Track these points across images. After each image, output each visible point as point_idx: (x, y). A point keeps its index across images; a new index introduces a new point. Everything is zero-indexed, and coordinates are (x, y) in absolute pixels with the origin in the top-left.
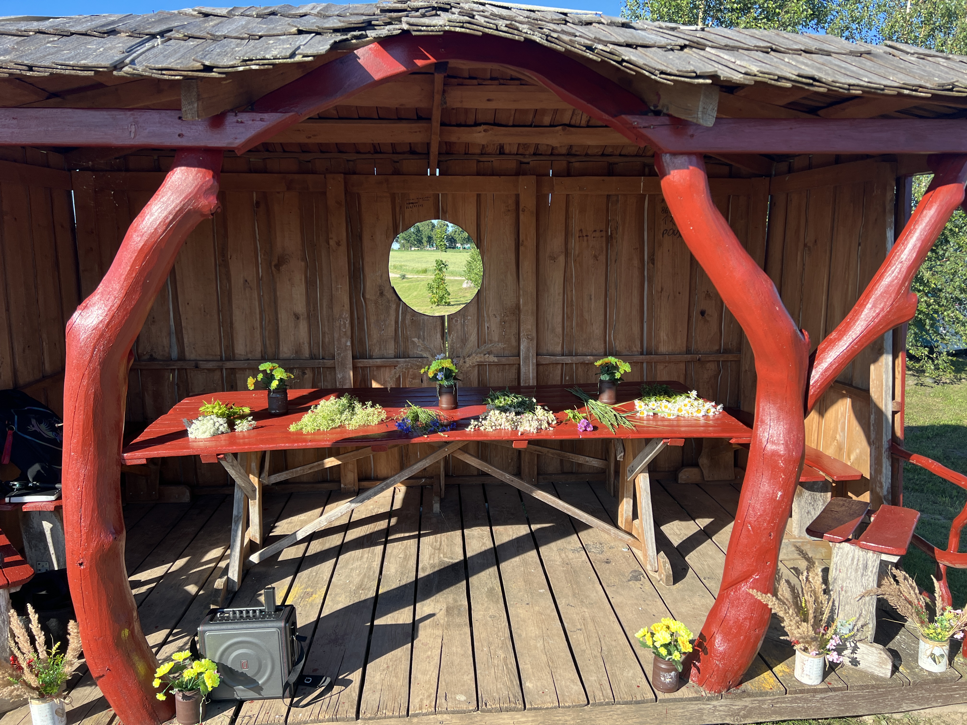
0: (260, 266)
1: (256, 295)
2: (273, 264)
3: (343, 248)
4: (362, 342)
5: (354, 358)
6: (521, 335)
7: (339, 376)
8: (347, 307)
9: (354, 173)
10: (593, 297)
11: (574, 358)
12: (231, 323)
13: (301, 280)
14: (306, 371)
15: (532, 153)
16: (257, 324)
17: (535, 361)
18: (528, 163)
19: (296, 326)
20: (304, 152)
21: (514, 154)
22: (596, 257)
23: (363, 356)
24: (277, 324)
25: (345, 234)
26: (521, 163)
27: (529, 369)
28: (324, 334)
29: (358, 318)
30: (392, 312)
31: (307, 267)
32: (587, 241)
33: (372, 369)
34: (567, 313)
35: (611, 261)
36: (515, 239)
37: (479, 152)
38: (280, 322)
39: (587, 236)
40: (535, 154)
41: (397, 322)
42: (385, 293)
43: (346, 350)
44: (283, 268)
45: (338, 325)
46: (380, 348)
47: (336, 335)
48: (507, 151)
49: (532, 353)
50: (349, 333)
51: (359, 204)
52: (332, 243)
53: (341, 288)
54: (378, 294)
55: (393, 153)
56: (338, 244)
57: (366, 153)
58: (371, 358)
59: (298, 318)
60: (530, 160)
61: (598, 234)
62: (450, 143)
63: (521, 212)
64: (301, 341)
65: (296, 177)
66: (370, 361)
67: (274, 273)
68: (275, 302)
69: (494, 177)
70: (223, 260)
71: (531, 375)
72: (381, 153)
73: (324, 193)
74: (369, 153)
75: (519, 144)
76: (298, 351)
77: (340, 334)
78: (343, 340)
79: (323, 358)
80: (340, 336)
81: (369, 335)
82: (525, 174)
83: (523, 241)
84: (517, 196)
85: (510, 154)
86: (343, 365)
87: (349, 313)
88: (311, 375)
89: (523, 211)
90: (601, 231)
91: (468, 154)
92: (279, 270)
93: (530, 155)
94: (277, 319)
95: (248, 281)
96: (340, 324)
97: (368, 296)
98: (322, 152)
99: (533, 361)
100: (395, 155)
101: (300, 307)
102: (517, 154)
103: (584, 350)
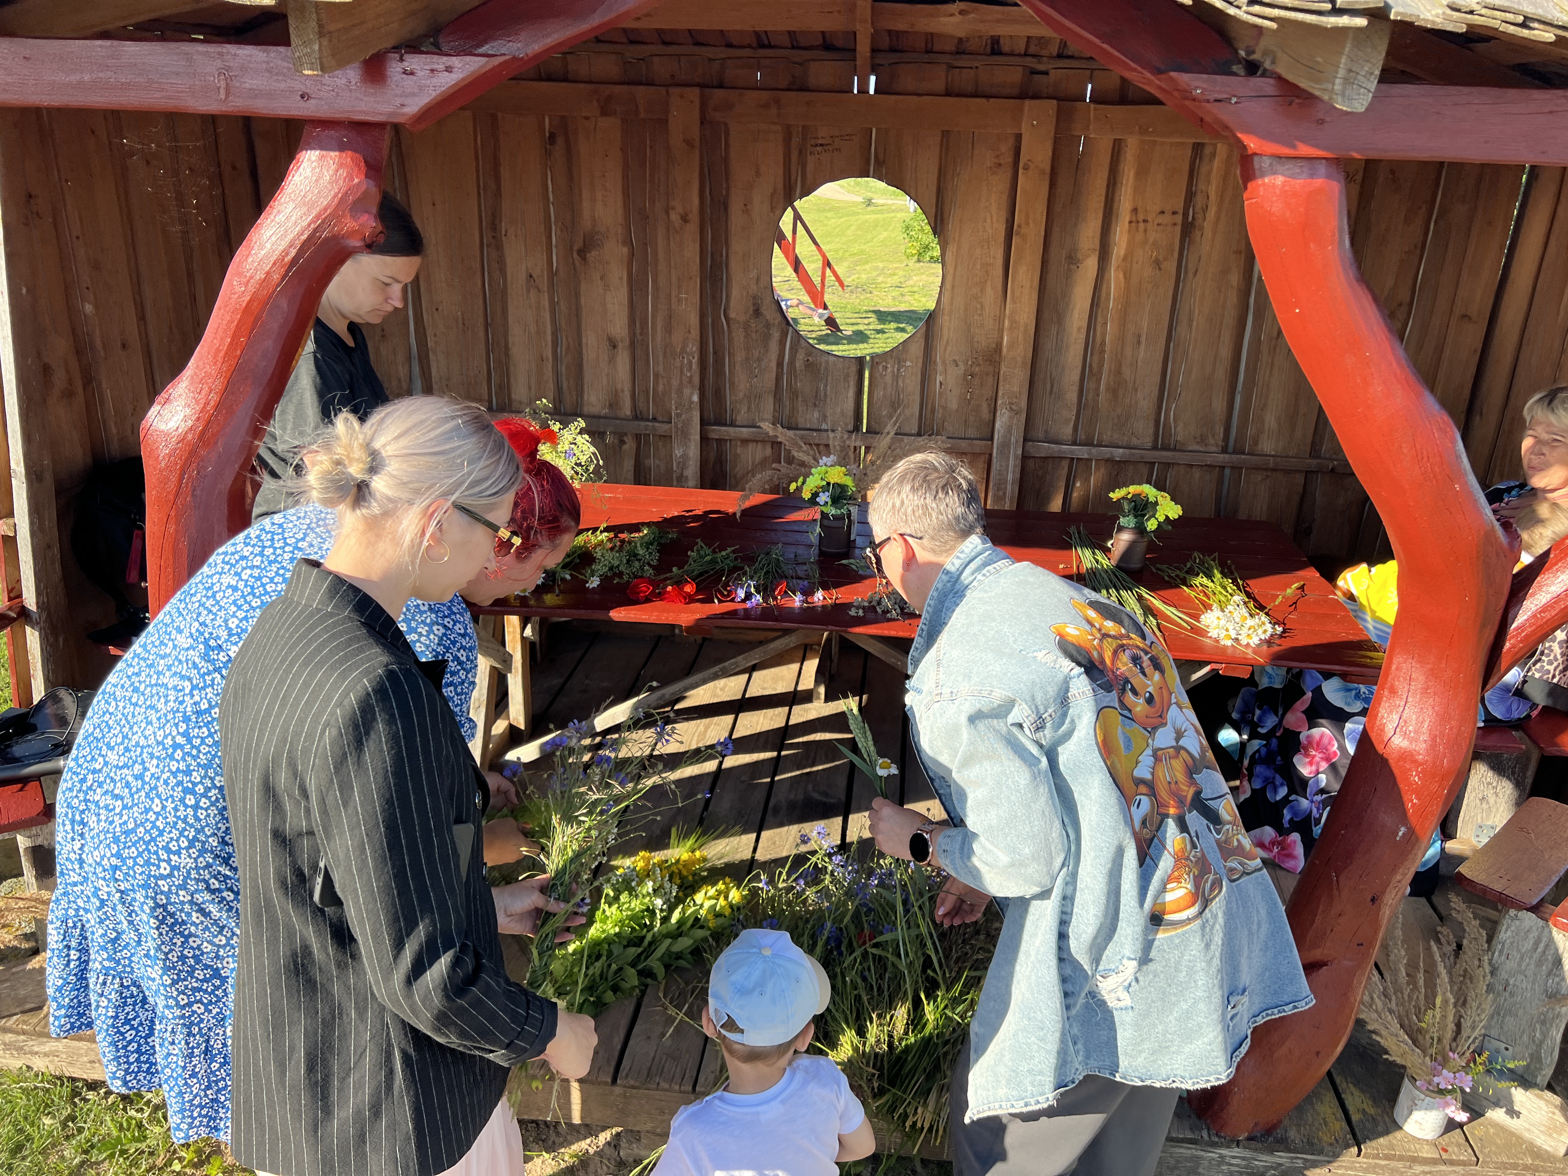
0: (554, 250)
1: (546, 303)
2: (576, 248)
3: (693, 228)
4: (719, 395)
5: (703, 422)
6: (999, 402)
7: (678, 452)
8: (695, 333)
9: (721, 86)
10: (1143, 339)
11: (1094, 450)
12: (507, 348)
13: (621, 279)
14: (625, 439)
15: (1055, 54)
16: (549, 353)
17: (1020, 452)
18: (1046, 73)
19: (612, 360)
20: (632, 42)
21: (1019, 55)
22: (1157, 263)
23: (720, 422)
24: (580, 353)
25: (696, 201)
26: (1034, 72)
27: (1008, 465)
28: (657, 376)
29: (715, 353)
30: (774, 346)
31: (632, 254)
32: (1145, 231)
33: (733, 443)
34: (1090, 366)
35: (1186, 272)
36: (1007, 221)
37: (953, 49)
38: (584, 351)
39: (1145, 221)
40: (1060, 56)
41: (780, 364)
42: (763, 310)
43: (690, 409)
44: (592, 255)
45: (678, 364)
46: (749, 408)
47: (675, 383)
48: (1006, 48)
49: (1017, 436)
50: (697, 380)
51: (727, 145)
52: (674, 217)
53: (686, 299)
54: (751, 311)
55: (793, 47)
56: (685, 219)
57: (743, 47)
58: (733, 424)
59: (614, 347)
60: (1050, 66)
61: (1167, 219)
62: (897, 32)
63: (1021, 171)
64: (619, 386)
65: (617, 89)
66: (731, 430)
67: (577, 263)
68: (578, 316)
69: (977, 100)
70: (494, 237)
71: (1010, 477)
72: (770, 46)
73: (664, 122)
74: (749, 46)
75: (1028, 38)
76: (614, 404)
77: (681, 379)
78: (687, 391)
79: (654, 419)
80: (681, 384)
81: (732, 384)
82: (1036, 97)
83: (1019, 226)
84: (1019, 137)
85: (1012, 54)
86: (685, 434)
87: (698, 344)
88: (634, 446)
89: (1026, 168)
90: (1174, 213)
91: (931, 52)
92: (584, 259)
93: (1051, 57)
94: (580, 345)
95: (534, 275)
96: (682, 362)
97: (732, 315)
98: (665, 43)
99: (1015, 452)
100: (795, 52)
101: (619, 328)
102: (1026, 55)
103: (1116, 436)
